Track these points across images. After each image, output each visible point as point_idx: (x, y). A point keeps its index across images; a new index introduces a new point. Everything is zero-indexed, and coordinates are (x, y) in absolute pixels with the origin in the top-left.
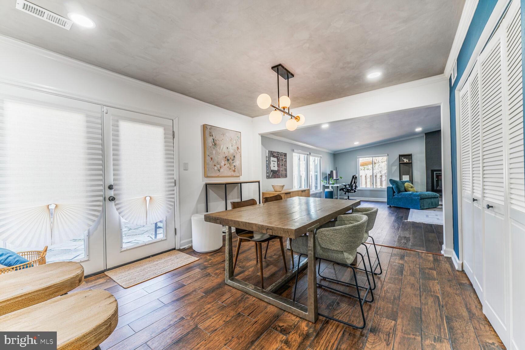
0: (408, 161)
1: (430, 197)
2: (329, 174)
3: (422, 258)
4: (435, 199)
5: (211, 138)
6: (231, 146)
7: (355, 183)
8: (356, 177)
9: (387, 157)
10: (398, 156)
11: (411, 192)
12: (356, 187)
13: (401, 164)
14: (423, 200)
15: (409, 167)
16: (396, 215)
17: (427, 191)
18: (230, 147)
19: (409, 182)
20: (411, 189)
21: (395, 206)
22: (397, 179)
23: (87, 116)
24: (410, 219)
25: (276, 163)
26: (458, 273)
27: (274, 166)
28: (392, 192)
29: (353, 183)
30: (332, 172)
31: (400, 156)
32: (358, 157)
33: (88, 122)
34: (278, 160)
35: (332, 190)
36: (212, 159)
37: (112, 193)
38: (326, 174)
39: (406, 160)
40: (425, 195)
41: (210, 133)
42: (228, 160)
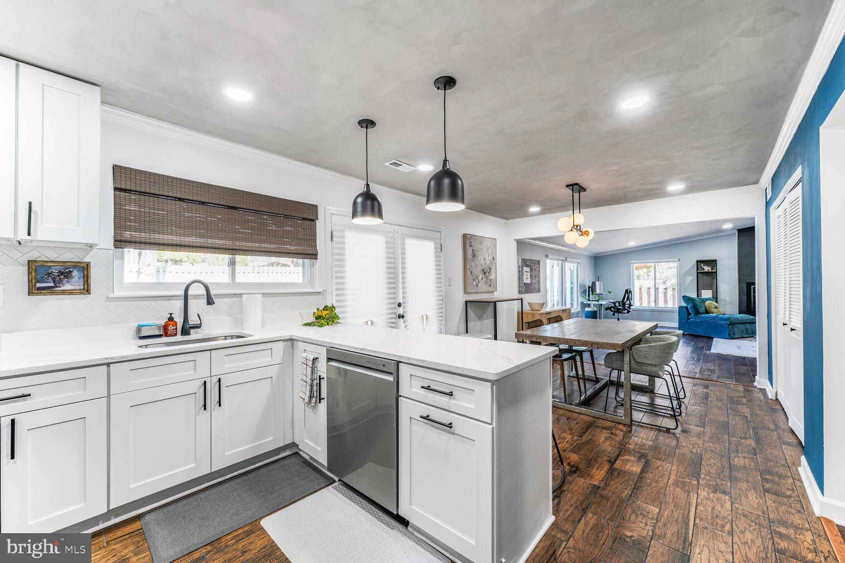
0: (710, 270)
1: (743, 322)
2: (589, 287)
3: (730, 388)
4: (751, 325)
5: (471, 248)
6: (487, 256)
7: (628, 299)
8: (630, 291)
9: (678, 263)
10: (696, 262)
11: (714, 315)
12: (630, 305)
13: (699, 274)
14: (733, 326)
15: (712, 278)
16: (694, 345)
17: (740, 313)
18: (487, 258)
19: (713, 301)
20: (715, 310)
21: (691, 333)
22: (694, 295)
23: (387, 237)
24: (714, 350)
25: (529, 274)
26: (770, 401)
27: (527, 278)
28: (686, 314)
29: (625, 300)
30: (594, 284)
31: (698, 261)
32: (632, 262)
33: (387, 243)
34: (531, 270)
35: (596, 309)
36: (471, 272)
37: (401, 311)
38: (585, 286)
39: (707, 269)
40: (735, 319)
41: (470, 243)
42: (485, 273)
